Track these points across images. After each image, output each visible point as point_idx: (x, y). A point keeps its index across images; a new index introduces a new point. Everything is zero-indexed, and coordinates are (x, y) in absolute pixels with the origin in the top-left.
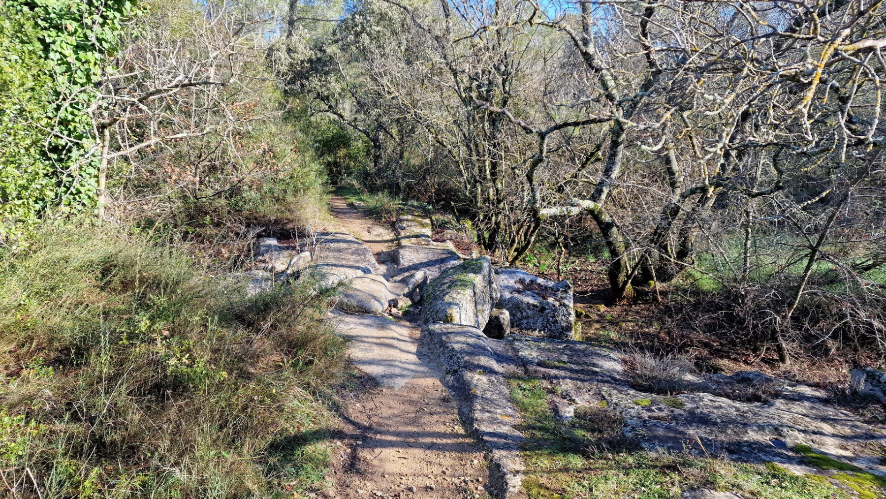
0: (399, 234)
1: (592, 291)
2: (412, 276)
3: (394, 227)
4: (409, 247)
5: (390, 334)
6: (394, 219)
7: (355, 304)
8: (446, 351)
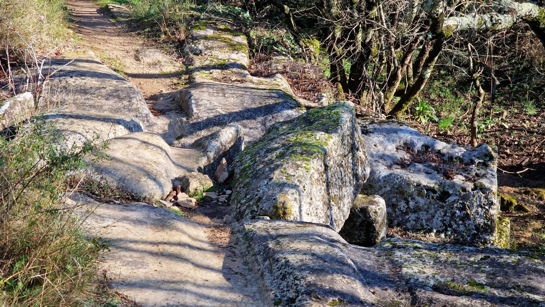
0: (190, 62)
1: (529, 165)
2: (214, 136)
3: (182, 51)
4: (209, 85)
5: (176, 237)
6: (183, 36)
7: (114, 185)
8: (275, 267)
